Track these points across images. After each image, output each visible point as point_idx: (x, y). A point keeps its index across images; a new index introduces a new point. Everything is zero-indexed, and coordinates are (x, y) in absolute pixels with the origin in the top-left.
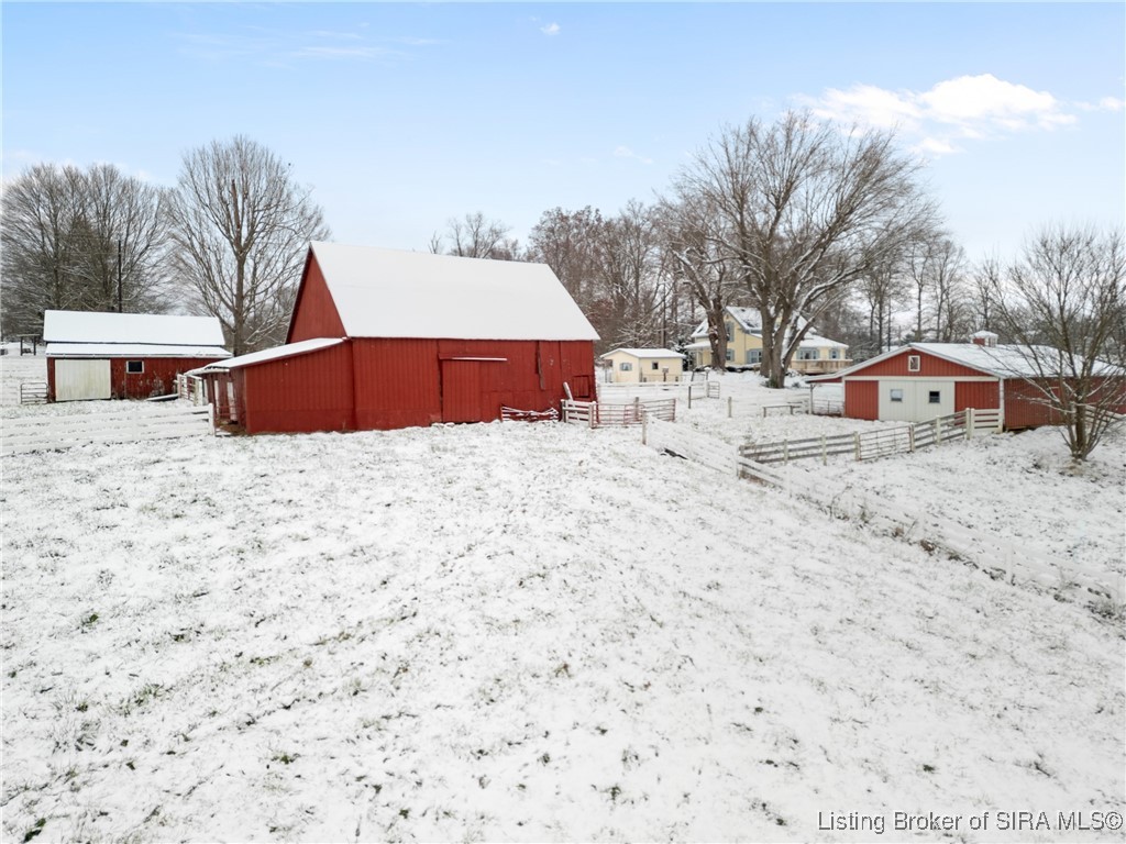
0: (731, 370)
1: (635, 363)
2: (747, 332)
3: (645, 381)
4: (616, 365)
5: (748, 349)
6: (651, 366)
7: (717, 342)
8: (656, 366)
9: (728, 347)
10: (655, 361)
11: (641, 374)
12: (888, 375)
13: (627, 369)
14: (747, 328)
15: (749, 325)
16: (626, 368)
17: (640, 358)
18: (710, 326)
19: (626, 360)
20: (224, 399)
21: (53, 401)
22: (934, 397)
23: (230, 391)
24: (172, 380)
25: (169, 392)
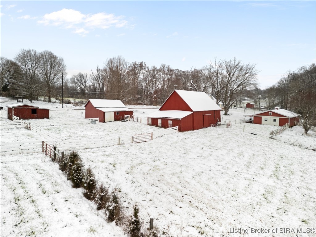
12: (264, 116)
20: (165, 123)
21: (104, 122)
22: (275, 120)
23: (170, 122)
24: (123, 116)
25: (123, 119)
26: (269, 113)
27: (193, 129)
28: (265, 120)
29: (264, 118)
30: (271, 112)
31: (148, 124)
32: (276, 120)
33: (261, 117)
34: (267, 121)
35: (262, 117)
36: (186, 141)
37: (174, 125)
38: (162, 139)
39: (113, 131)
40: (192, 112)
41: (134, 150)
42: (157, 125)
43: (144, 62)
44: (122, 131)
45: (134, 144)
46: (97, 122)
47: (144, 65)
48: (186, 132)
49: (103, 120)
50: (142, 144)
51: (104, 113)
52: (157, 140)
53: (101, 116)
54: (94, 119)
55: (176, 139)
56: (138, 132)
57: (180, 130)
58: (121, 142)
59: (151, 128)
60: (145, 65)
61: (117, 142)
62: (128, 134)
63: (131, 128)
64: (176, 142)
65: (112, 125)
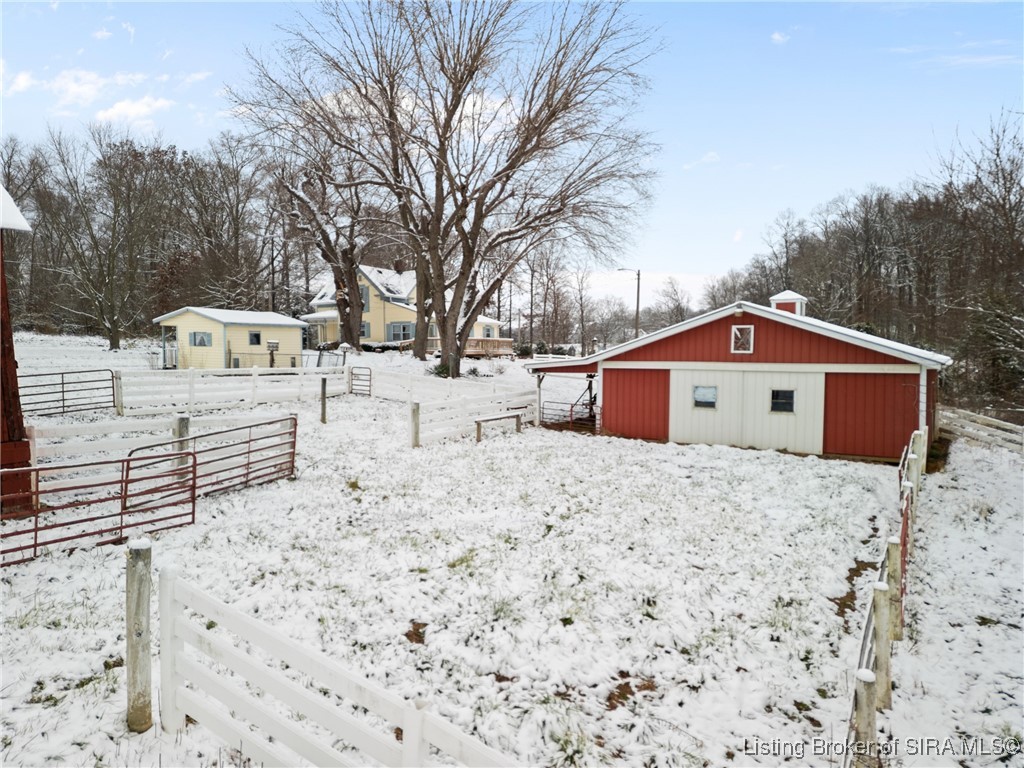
0: (368, 349)
1: (217, 333)
2: (387, 299)
3: (237, 365)
4: (183, 335)
5: (388, 322)
6: (246, 338)
7: (348, 310)
8: (256, 339)
9: (363, 319)
10: (255, 330)
11: (229, 353)
12: (688, 360)
13: (202, 344)
14: (387, 294)
15: (389, 290)
16: (200, 340)
17: (226, 325)
18: (338, 287)
19: (201, 327)
22: (782, 401)
26: (734, 328)
28: (698, 404)
29: (685, 378)
30: (747, 318)
32: (798, 401)
33: (667, 372)
34: (711, 405)
35: (673, 378)
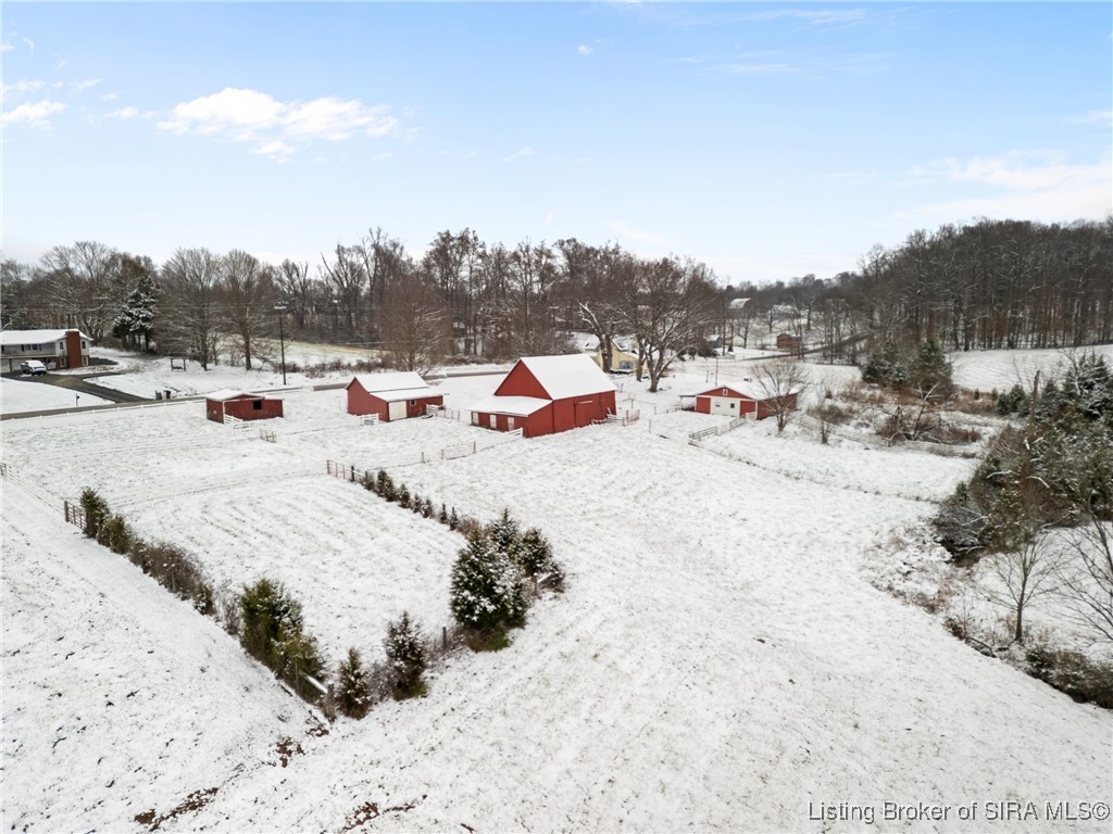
18: (602, 348)
20: (502, 423)
21: (388, 420)
22: (733, 405)
23: (511, 421)
24: (424, 408)
25: (425, 413)
26: (723, 390)
27: (554, 432)
28: (716, 406)
31: (473, 424)
32: (735, 405)
33: (710, 399)
34: (719, 406)
35: (712, 400)
36: (530, 454)
37: (516, 427)
38: (491, 453)
39: (409, 441)
40: (550, 402)
41: (445, 470)
42: (488, 426)
43: (471, 231)
44: (425, 439)
45: (445, 461)
46: (377, 421)
47: (471, 237)
48: (539, 438)
49: (386, 418)
50: (458, 461)
51: (387, 404)
52: (482, 453)
53: (382, 410)
54: (370, 416)
55: (515, 450)
56: (453, 441)
57: (527, 435)
58: (426, 458)
59: (475, 432)
60: (476, 238)
61: (419, 458)
62: (436, 445)
63: (441, 433)
64: (513, 456)
65: (403, 427)
